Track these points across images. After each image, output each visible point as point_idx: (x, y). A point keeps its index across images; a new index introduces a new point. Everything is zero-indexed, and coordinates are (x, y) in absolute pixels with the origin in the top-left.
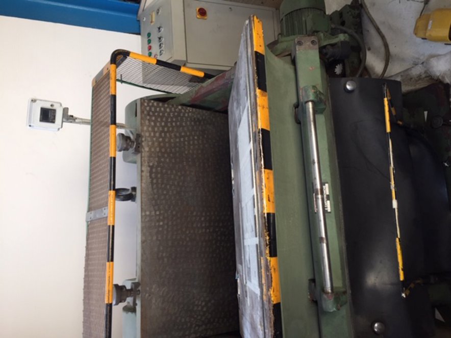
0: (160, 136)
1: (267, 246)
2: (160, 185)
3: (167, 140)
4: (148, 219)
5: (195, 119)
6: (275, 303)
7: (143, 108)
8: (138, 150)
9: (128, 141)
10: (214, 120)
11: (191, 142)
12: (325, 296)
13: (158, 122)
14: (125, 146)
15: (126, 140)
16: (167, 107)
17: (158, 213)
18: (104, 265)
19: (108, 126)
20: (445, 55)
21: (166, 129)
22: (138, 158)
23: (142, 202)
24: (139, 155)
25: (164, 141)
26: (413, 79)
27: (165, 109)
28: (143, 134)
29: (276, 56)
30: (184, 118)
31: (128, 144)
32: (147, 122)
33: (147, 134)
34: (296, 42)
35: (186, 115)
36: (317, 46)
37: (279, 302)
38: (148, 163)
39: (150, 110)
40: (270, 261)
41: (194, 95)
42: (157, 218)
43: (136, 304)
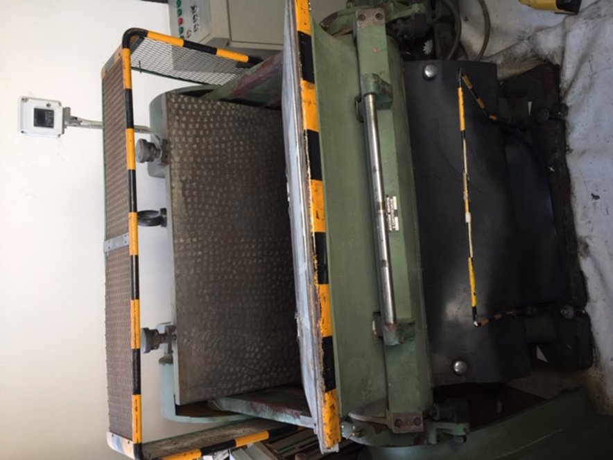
0: (195, 142)
1: (315, 271)
2: (196, 206)
3: (203, 147)
4: (182, 248)
5: (239, 118)
6: (324, 336)
7: (169, 106)
8: (165, 161)
9: (152, 149)
10: (265, 118)
11: (235, 149)
12: (386, 328)
13: (191, 123)
14: (148, 155)
15: (150, 148)
16: (202, 104)
17: (195, 240)
18: (128, 304)
19: (124, 131)
20: (555, 27)
21: (201, 133)
22: (166, 170)
23: (173, 227)
24: (168, 167)
25: (199, 147)
26: (517, 60)
27: (199, 106)
28: (171, 139)
29: (332, 35)
30: (225, 118)
31: (151, 153)
32: (176, 124)
33: (177, 140)
34: (357, 17)
35: (228, 113)
36: (383, 21)
37: (330, 335)
38: (180, 176)
39: (180, 108)
40: (319, 289)
41: (236, 87)
42: (195, 246)
43: (172, 352)
